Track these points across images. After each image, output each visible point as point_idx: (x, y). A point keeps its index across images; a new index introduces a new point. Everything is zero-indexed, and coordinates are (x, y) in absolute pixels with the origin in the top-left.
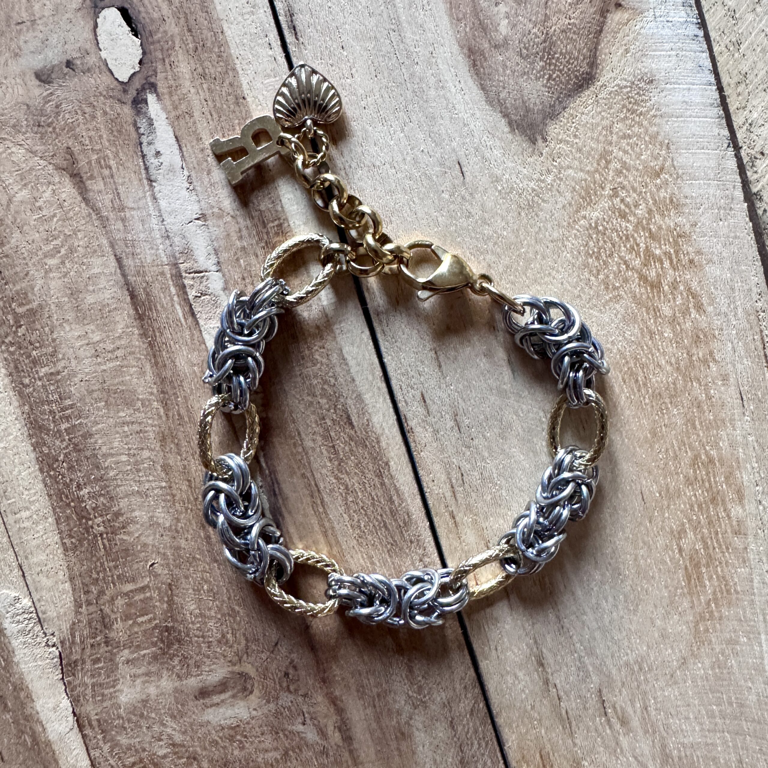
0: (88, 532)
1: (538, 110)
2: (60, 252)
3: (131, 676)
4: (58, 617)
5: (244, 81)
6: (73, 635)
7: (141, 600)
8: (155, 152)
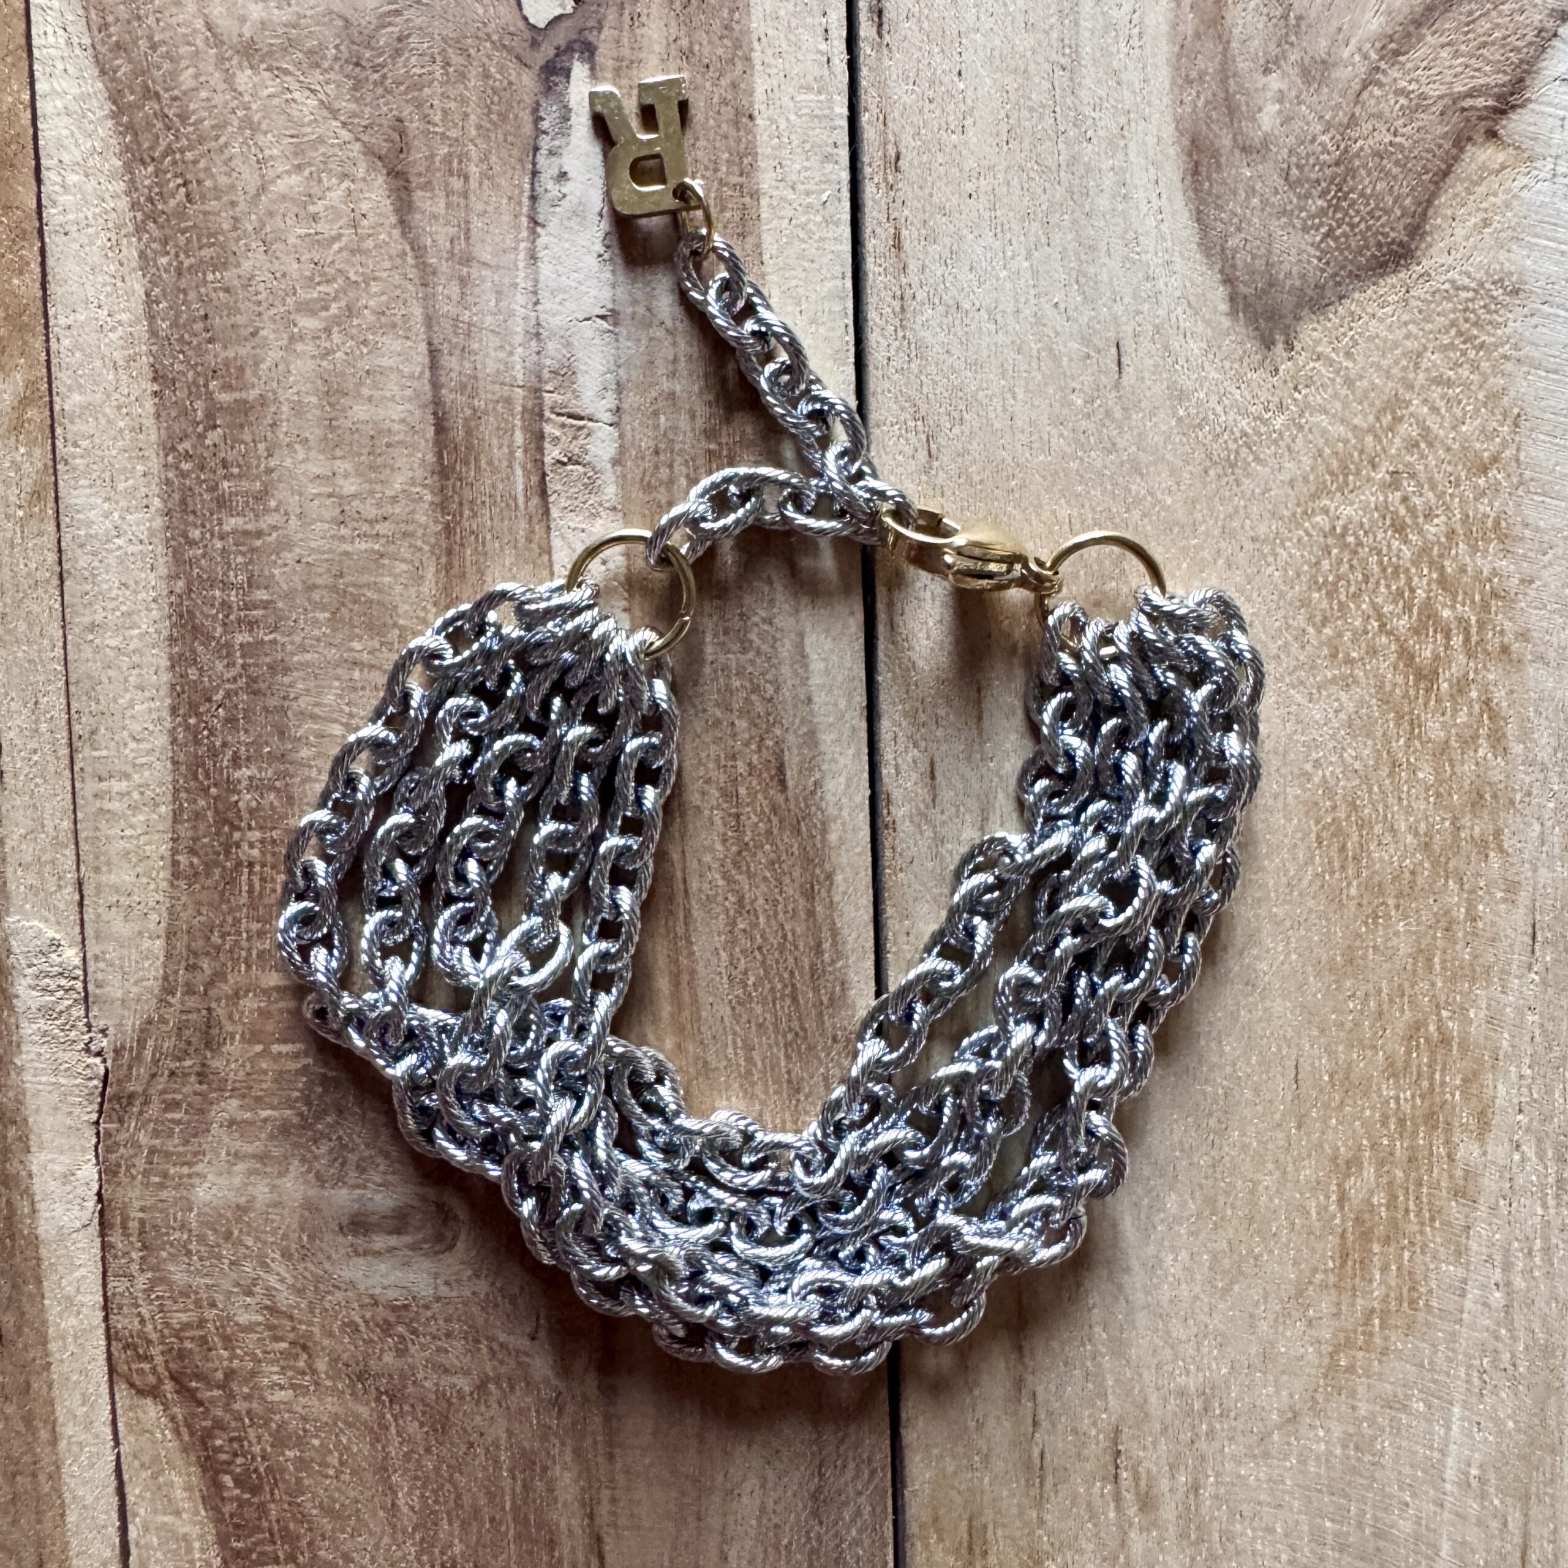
0: (227, 853)
1: (1292, 286)
2: (327, 309)
3: (228, 1154)
4: (123, 1001)
5: (760, 85)
6: (141, 1043)
8: (556, 172)
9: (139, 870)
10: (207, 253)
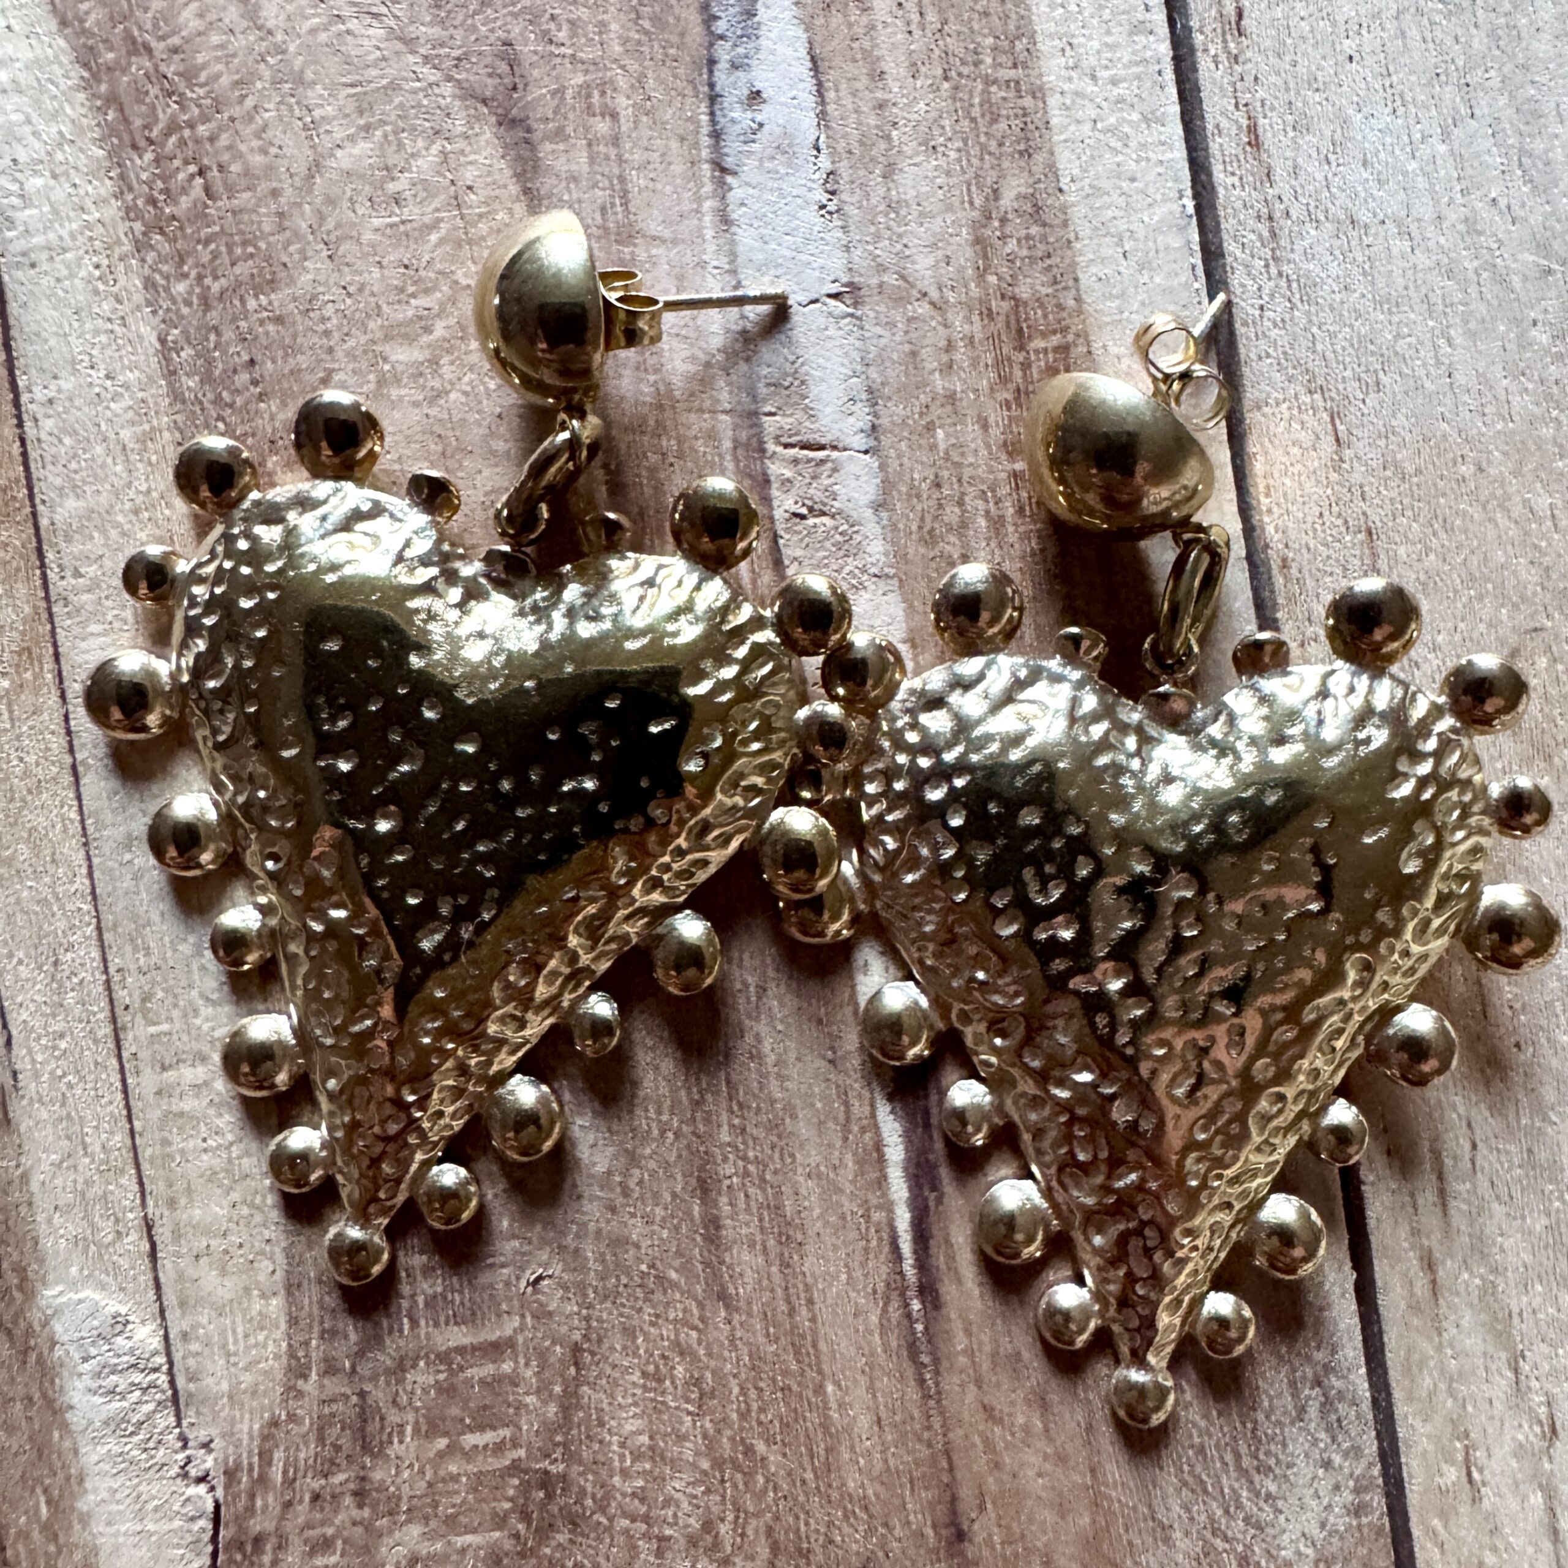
2: (428, 330)
4: (231, 1397)
6: (266, 1457)
7: (482, 1381)
8: (746, 92)
9: (235, 1196)
10: (243, 269)
